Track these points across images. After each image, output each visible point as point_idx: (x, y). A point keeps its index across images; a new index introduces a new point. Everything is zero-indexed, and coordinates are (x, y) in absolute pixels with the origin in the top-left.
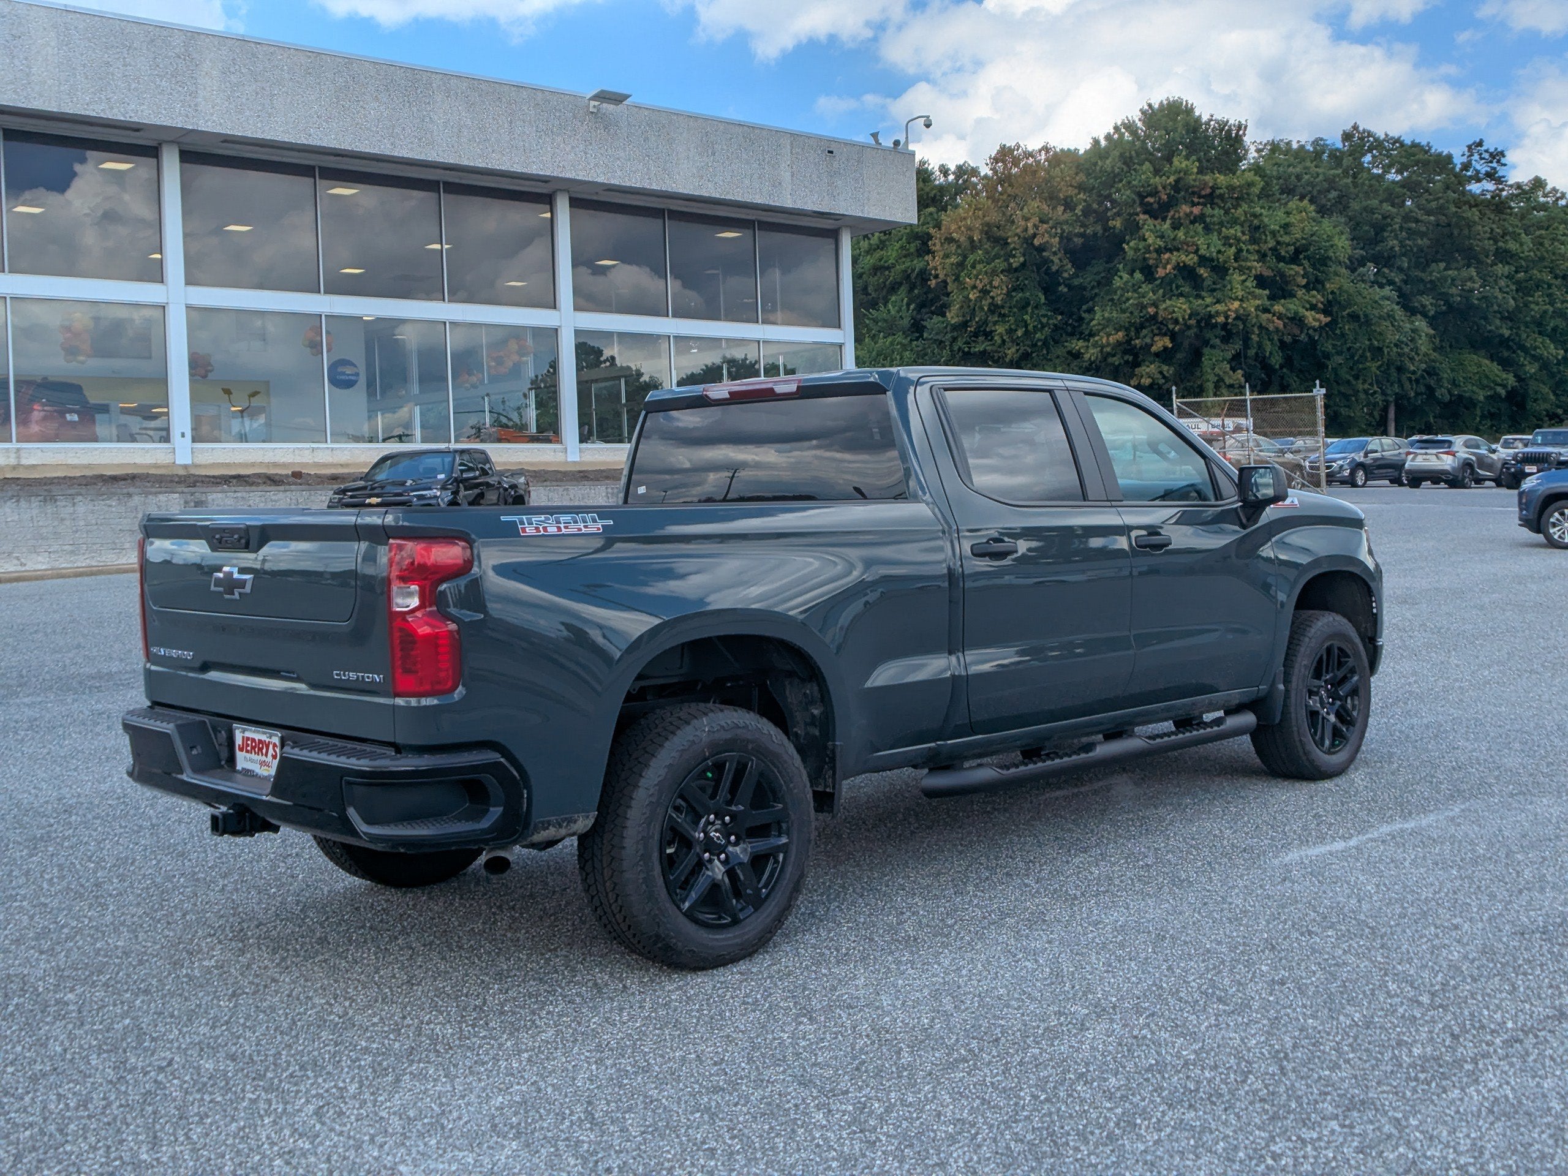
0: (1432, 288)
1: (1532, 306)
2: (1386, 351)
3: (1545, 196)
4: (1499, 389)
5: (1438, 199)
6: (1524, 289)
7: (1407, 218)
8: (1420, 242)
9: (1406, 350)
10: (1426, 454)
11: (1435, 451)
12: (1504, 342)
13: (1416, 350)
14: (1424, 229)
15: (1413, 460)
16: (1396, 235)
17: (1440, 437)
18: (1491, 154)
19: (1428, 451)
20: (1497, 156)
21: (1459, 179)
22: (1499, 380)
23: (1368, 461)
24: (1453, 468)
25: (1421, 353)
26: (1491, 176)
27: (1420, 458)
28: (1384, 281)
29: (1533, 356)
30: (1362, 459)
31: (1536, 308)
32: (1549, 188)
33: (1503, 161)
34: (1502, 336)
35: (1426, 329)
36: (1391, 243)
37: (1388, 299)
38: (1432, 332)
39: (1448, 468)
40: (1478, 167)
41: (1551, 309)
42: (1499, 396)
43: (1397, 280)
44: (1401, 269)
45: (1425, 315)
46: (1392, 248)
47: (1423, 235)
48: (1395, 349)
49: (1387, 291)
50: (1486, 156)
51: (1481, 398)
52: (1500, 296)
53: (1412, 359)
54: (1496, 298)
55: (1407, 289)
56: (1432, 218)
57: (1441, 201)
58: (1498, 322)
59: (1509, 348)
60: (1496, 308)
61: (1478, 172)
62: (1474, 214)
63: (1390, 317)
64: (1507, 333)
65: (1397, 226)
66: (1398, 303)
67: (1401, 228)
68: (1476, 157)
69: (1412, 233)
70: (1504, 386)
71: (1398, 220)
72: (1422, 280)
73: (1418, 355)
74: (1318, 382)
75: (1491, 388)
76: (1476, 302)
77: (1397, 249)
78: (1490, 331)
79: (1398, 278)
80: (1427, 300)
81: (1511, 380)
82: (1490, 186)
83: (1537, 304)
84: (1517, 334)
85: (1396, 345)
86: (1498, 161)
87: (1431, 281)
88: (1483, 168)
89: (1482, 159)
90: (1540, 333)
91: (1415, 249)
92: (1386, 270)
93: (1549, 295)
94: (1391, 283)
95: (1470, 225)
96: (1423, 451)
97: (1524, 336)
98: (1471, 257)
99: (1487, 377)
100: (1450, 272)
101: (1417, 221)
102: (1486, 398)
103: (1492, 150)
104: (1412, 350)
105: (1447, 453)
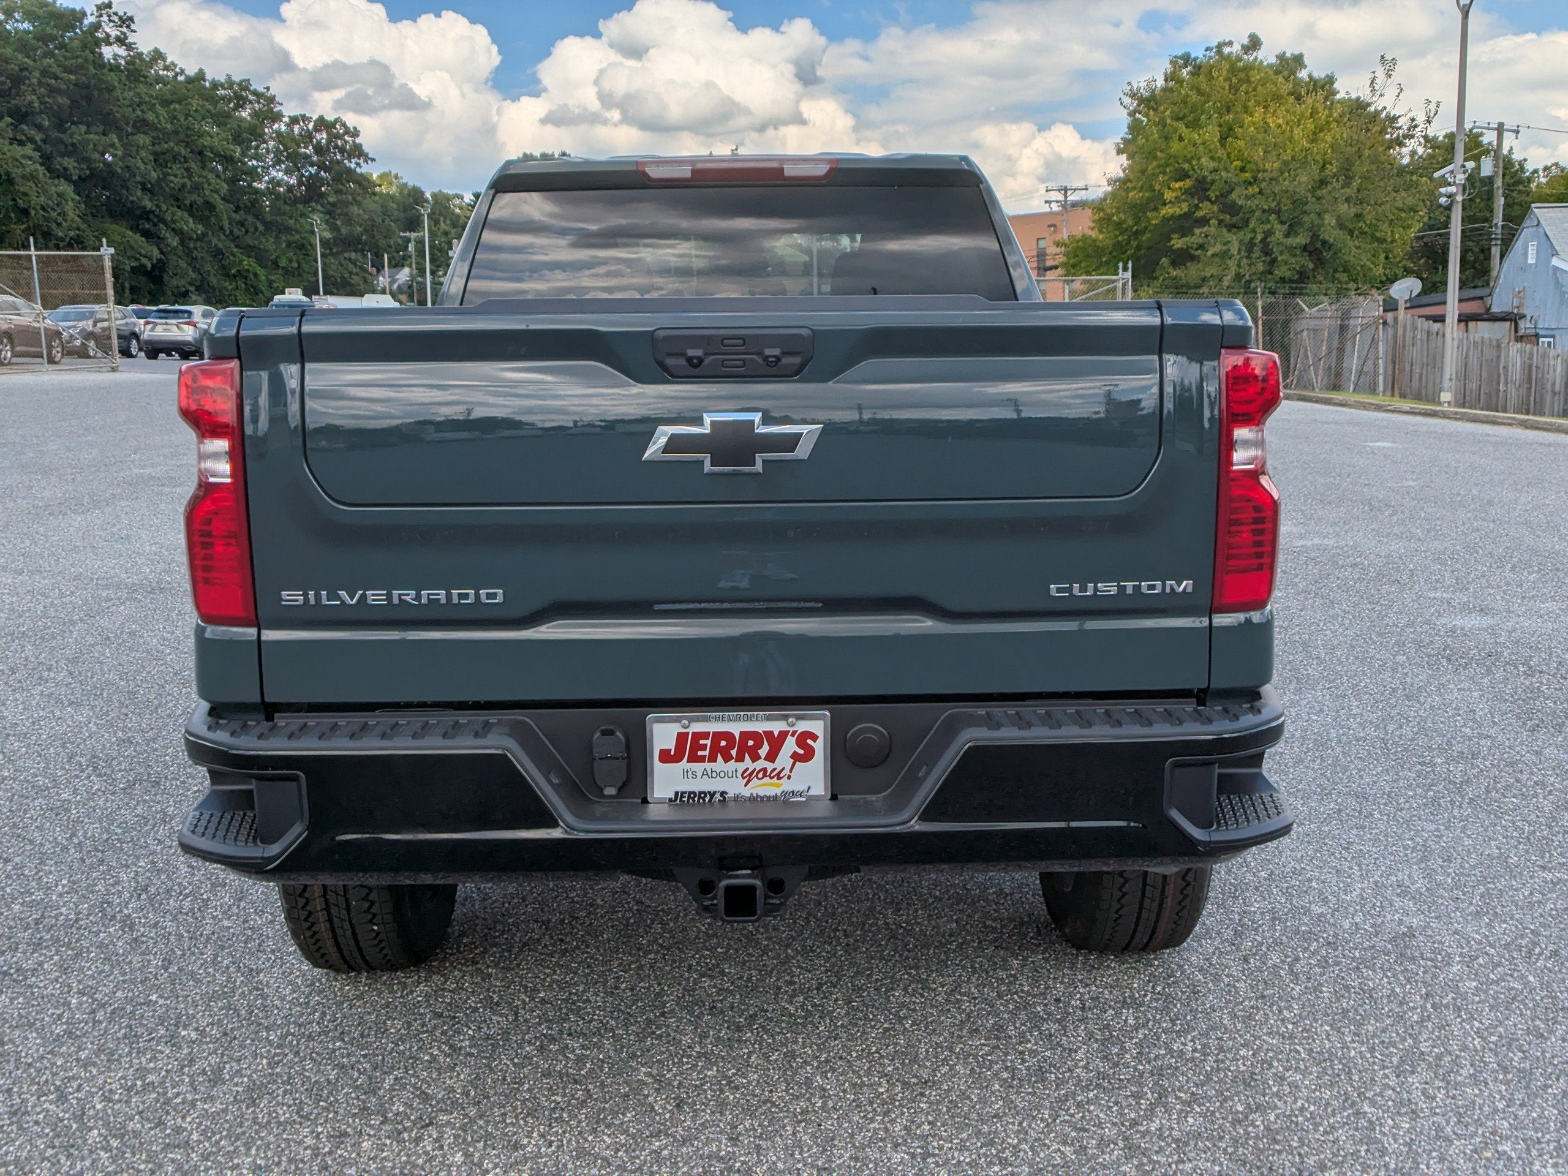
0: (73, 150)
1: (172, 178)
2: (33, 212)
3: (166, 68)
4: (145, 261)
5: (77, 57)
6: (160, 160)
7: (45, 72)
8: (60, 101)
9: (54, 214)
10: (166, 324)
11: (175, 321)
12: (146, 214)
13: (63, 214)
14: (63, 87)
15: (152, 330)
16: (34, 90)
17: (177, 307)
18: (120, 18)
19: (169, 321)
20: (126, 21)
21: (92, 40)
22: (143, 252)
23: (98, 330)
24: (195, 339)
25: (69, 219)
26: (121, 41)
27: (159, 328)
28: (24, 138)
29: (173, 230)
30: (90, 328)
31: (176, 180)
32: (169, 61)
33: (133, 27)
34: (144, 208)
35: (73, 195)
36: (29, 98)
37: (30, 158)
38: (77, 198)
39: (190, 339)
40: (108, 30)
41: (189, 183)
42: (144, 266)
43: (37, 138)
44: (39, 127)
45: (68, 179)
46: (31, 103)
47: (60, 92)
48: (41, 212)
49: (28, 149)
50: (116, 19)
51: (128, 268)
52: (142, 167)
53: (59, 225)
54: (138, 168)
55: (48, 149)
56: (72, 77)
57: (80, 60)
58: (139, 193)
59: (148, 220)
60: (138, 179)
61: (108, 36)
62: (112, 78)
63: (32, 177)
64: (149, 205)
65: (35, 81)
66: (42, 164)
67: (40, 83)
68: (105, 18)
69: (53, 91)
70: (150, 259)
71: (37, 74)
72: (62, 141)
73: (66, 221)
74: (104, 240)
75: (136, 259)
76: (119, 171)
77: (36, 105)
78: (132, 202)
79: (38, 137)
80: (69, 163)
81: (156, 253)
82: (122, 51)
83: (176, 176)
84: (158, 206)
85: (43, 208)
86: (128, 27)
87: (73, 145)
88: (114, 33)
89: (110, 21)
90: (179, 207)
91: (55, 107)
92: (24, 127)
93: (188, 170)
94: (32, 140)
95: (110, 89)
96: (163, 321)
97: (164, 207)
98: (109, 123)
99: (131, 247)
100: (92, 136)
101: (56, 78)
102: (132, 268)
103: (121, 13)
104: (59, 214)
105: (188, 324)
